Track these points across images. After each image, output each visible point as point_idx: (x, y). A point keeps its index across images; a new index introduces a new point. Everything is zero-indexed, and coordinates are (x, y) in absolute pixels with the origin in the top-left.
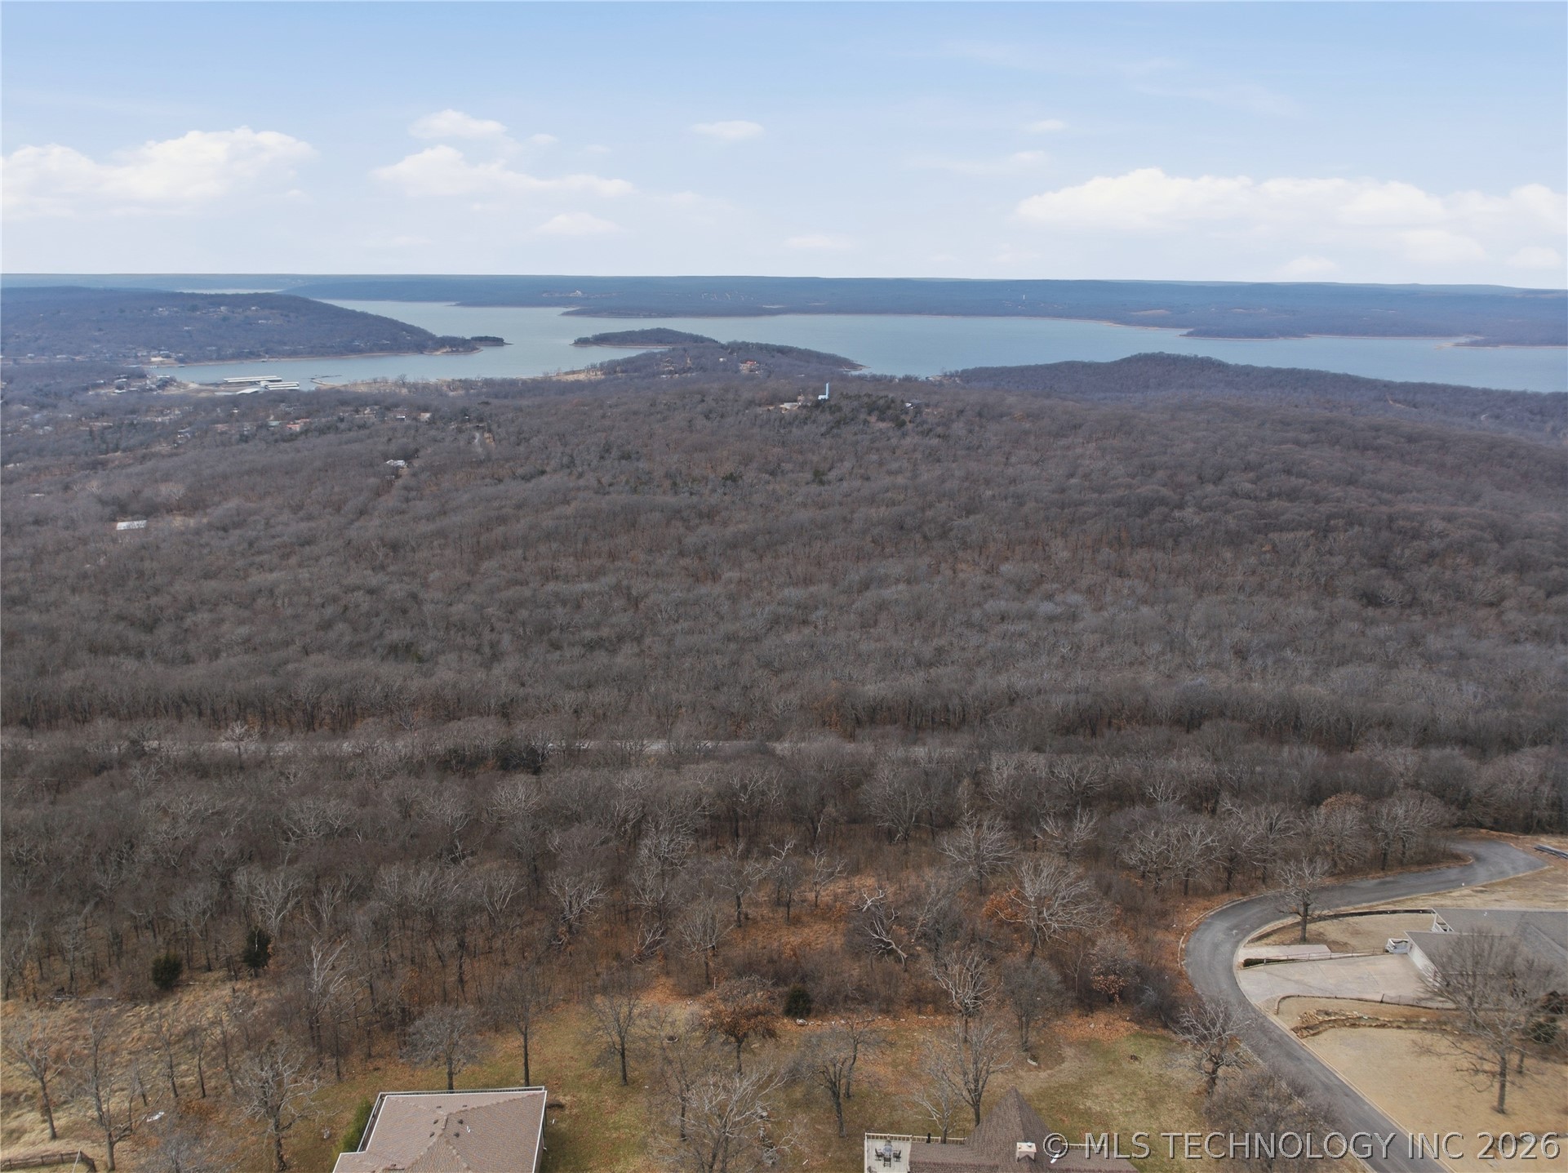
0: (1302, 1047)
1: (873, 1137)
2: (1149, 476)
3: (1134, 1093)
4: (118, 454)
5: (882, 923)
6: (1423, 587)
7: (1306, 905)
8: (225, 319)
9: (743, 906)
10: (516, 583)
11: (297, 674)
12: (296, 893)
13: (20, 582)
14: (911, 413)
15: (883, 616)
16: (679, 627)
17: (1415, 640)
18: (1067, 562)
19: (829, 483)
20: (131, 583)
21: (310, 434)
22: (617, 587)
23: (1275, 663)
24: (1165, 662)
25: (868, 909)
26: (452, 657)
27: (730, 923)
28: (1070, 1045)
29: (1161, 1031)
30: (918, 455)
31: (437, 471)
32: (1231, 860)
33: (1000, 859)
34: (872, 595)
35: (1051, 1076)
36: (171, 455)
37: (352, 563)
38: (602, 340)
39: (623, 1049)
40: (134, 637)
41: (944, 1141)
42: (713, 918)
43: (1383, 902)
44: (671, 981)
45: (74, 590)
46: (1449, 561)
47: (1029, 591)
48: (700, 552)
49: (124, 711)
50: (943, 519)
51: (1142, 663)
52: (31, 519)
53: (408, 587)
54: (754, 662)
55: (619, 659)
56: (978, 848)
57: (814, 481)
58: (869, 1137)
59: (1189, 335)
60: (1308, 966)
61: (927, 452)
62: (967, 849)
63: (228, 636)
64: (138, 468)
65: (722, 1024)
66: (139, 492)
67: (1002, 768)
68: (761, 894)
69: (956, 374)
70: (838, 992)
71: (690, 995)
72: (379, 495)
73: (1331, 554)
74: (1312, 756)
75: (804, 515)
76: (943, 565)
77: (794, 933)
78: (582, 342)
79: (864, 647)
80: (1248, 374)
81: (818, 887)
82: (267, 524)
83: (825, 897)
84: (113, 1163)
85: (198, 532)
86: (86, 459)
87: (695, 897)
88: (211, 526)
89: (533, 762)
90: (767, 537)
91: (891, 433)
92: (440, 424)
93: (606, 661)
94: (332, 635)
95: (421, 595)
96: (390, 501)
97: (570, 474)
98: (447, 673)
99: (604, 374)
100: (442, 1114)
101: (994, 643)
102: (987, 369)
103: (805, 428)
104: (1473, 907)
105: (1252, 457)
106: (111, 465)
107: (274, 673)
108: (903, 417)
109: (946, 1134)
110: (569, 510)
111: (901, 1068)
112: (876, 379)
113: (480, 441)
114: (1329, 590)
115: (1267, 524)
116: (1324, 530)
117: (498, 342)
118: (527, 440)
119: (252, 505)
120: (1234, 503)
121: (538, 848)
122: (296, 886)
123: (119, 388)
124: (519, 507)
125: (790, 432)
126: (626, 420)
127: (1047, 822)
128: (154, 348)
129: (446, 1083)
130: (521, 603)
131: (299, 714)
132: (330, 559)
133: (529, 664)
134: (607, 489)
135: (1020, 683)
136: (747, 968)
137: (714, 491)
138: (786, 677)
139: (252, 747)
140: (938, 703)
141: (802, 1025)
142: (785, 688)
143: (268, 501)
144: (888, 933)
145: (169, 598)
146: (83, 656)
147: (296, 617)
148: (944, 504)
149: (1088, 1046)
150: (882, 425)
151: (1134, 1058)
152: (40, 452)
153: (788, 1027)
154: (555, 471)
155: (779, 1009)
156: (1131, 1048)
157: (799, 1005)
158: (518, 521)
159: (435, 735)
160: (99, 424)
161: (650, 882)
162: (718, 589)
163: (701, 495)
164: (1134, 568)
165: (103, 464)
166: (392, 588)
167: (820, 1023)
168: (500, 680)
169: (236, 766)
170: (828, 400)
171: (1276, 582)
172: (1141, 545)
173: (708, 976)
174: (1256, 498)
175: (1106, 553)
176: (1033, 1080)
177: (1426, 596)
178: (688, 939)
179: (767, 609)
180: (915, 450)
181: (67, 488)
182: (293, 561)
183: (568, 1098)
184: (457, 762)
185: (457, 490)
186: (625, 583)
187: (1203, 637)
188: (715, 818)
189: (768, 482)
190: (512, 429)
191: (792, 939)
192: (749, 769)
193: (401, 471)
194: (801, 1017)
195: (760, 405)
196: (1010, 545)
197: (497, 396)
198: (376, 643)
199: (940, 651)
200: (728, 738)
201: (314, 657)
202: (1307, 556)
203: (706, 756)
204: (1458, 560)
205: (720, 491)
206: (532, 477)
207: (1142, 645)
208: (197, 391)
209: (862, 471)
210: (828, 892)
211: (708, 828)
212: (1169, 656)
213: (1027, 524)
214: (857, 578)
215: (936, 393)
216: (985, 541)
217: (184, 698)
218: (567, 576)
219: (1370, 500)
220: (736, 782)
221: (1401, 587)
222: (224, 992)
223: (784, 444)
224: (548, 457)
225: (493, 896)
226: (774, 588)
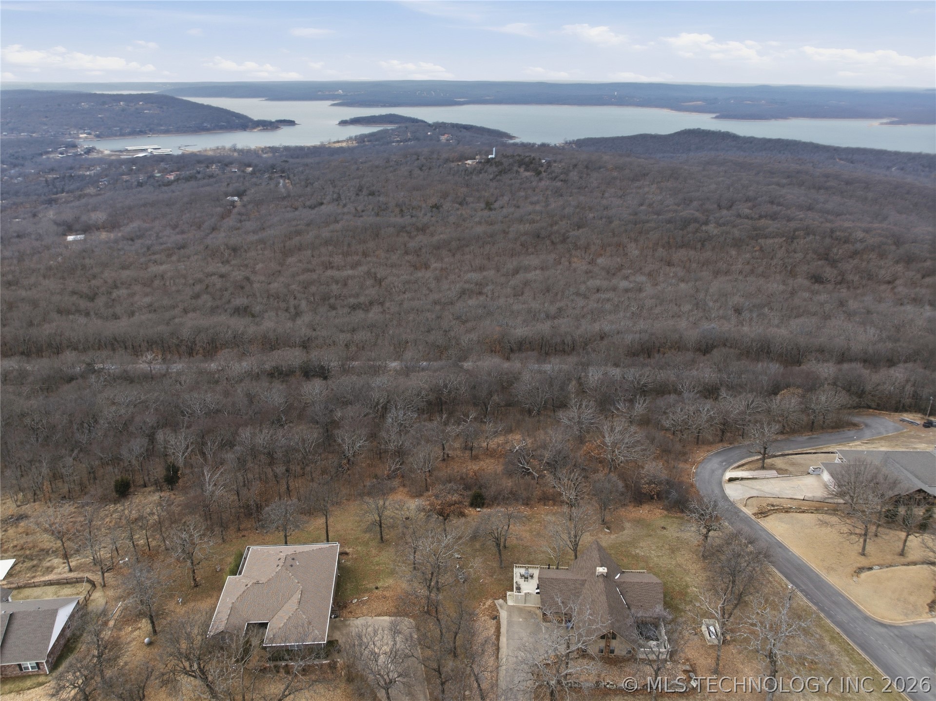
0: (758, 523)
1: (519, 567)
2: (688, 205)
3: (663, 546)
4: (64, 194)
5: (524, 459)
6: (849, 272)
7: (765, 448)
8: (123, 110)
9: (446, 449)
10: (308, 270)
11: (181, 324)
12: (192, 444)
13: (12, 272)
14: (545, 167)
15: (527, 289)
16: (406, 296)
17: (842, 304)
18: (637, 257)
19: (495, 209)
20: (79, 273)
21: (180, 181)
22: (368, 273)
23: (757, 316)
24: (693, 315)
25: (517, 451)
26: (272, 314)
27: (439, 458)
28: (629, 521)
29: (679, 515)
30: (549, 192)
31: (258, 203)
32: (724, 425)
33: (592, 424)
34: (521, 276)
35: (617, 537)
36: (97, 195)
37: (209, 259)
38: (356, 121)
39: (381, 522)
40: (83, 304)
41: (557, 569)
42: (429, 454)
44: (406, 490)
45: (44, 277)
46: (865, 257)
47: (614, 274)
48: (417, 252)
49: (81, 347)
50: (563, 231)
51: (679, 316)
52: (15, 235)
53: (243, 273)
54: (451, 316)
55: (371, 315)
56: (579, 417)
57: (486, 208)
58: (516, 567)
59: (716, 117)
60: (764, 481)
61: (554, 190)
62: (573, 418)
63: (138, 303)
64: (77, 203)
65: (435, 509)
66: (79, 218)
67: (594, 376)
68: (456, 443)
69: (573, 142)
70: (500, 494)
71: (417, 496)
72: (223, 218)
73: (795, 252)
74: (775, 368)
75: (479, 230)
76: (563, 259)
77: (475, 464)
78: (343, 123)
79: (515, 307)
80: (751, 143)
81: (488, 440)
82: (157, 236)
83: (493, 445)
84: (105, 582)
85: (116, 241)
86: (45, 198)
87: (418, 444)
88: (124, 238)
89: (323, 374)
90: (458, 242)
91: (532, 179)
92: (258, 175)
93: (363, 316)
94: (200, 302)
95: (252, 278)
96: (230, 222)
97: (338, 204)
98: (269, 324)
99: (358, 143)
100: (283, 555)
101: (592, 305)
102: (592, 139)
103: (481, 175)
104: (860, 451)
105: (751, 193)
106: (60, 201)
107: (168, 324)
108: (540, 169)
109: (558, 565)
110: (338, 226)
111: (534, 533)
112: (524, 145)
113: (283, 185)
114: (793, 274)
115: (758, 234)
116: (792, 238)
117: (291, 123)
118: (312, 184)
119: (148, 225)
120: (739, 221)
121: (328, 419)
122: (192, 440)
123: (62, 154)
124: (308, 225)
125: (471, 178)
126: (372, 171)
127: (619, 404)
128: (81, 128)
129: (284, 541)
130: (311, 283)
131: (184, 348)
132: (196, 257)
133: (318, 318)
134: (361, 213)
135: (607, 328)
136: (449, 480)
137: (425, 215)
138: (469, 325)
139: (158, 367)
140: (559, 340)
141: (479, 511)
142: (468, 331)
143: (157, 222)
144: (528, 463)
145: (102, 281)
146: (54, 315)
147: (178, 291)
148: (564, 222)
149: (638, 522)
150: (528, 174)
151: (664, 528)
152: (16, 194)
153: (471, 511)
154: (329, 203)
155: (467, 503)
156: (662, 523)
157: (478, 501)
158: (308, 234)
159: (265, 358)
160: (51, 176)
161: (393, 436)
162: (429, 274)
163: (418, 217)
164: (677, 261)
165: (56, 201)
166: (234, 274)
167: (489, 510)
168: (301, 327)
169: (148, 377)
170: (494, 158)
171: (761, 269)
172: (682, 247)
173: (427, 486)
174: (752, 218)
175: (661, 252)
176: (607, 539)
177: (850, 277)
178: (416, 466)
179: (458, 285)
180: (547, 189)
181: (35, 215)
182: (174, 258)
183: (351, 549)
184: (278, 374)
185: (270, 215)
186: (373, 270)
187: (716, 301)
188: (429, 403)
189: (458, 209)
190: (302, 177)
191: (474, 467)
192: (448, 376)
193: (236, 204)
194: (479, 507)
195: (453, 162)
196: (603, 247)
197: (292, 157)
198: (227, 306)
199: (560, 310)
200: (435, 360)
201: (191, 315)
202: (780, 254)
203: (423, 369)
204: (871, 256)
205: (429, 214)
206: (315, 207)
207: (679, 306)
208: (110, 155)
209: (515, 202)
210: (494, 443)
211: (425, 408)
212: (695, 312)
213: (614, 234)
214: (511, 267)
215: (560, 154)
216: (588, 244)
217: (115, 339)
218: (338, 266)
219: (820, 220)
220: (441, 383)
221: (835, 272)
222: (155, 498)
223: (467, 186)
224: (325, 195)
225: (304, 444)
226: (462, 273)
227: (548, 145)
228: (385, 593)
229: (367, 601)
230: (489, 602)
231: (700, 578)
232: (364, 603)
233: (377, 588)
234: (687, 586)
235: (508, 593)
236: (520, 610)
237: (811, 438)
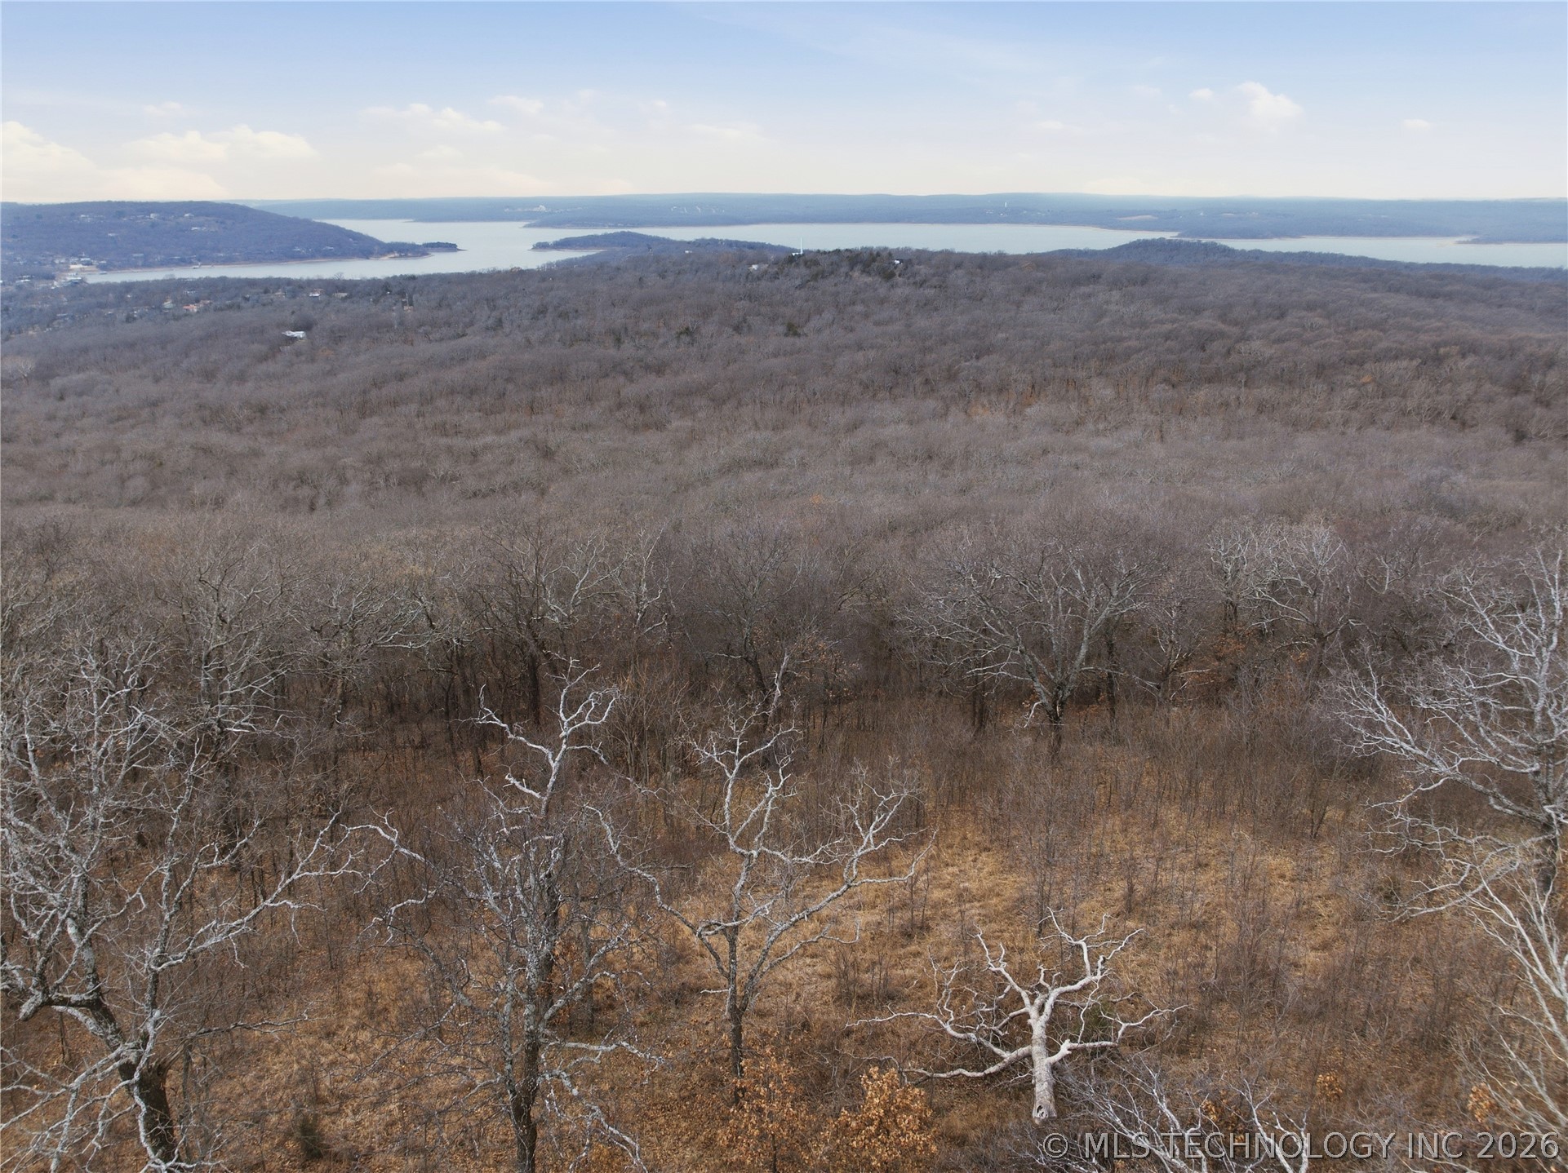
8: (153, 225)
14: (901, 266)
15: (881, 453)
19: (805, 335)
21: (205, 313)
22: (530, 441)
30: (911, 306)
34: (864, 434)
37: (199, 425)
38: (561, 244)
47: (1069, 430)
48: (641, 404)
50: (947, 362)
57: (786, 334)
61: (921, 303)
73: (1452, 383)
75: (774, 364)
76: (952, 408)
78: (542, 246)
90: (729, 385)
91: (877, 286)
92: (355, 299)
96: (272, 366)
97: (495, 335)
103: (777, 282)
108: (891, 269)
110: (483, 364)
113: (397, 312)
115: (1359, 356)
116: (1432, 359)
117: (450, 247)
118: (450, 305)
124: (422, 364)
125: (758, 286)
128: (74, 255)
137: (665, 345)
148: (947, 348)
150: (868, 278)
154: (477, 333)
158: (418, 378)
162: (661, 438)
163: (650, 349)
170: (803, 254)
172: (1203, 381)
175: (1159, 391)
180: (907, 300)
186: (540, 436)
189: (731, 336)
193: (296, 341)
205: (672, 345)
209: (845, 322)
213: (1055, 362)
214: (843, 420)
216: (1004, 383)
218: (469, 431)
223: (750, 298)
224: (471, 322)
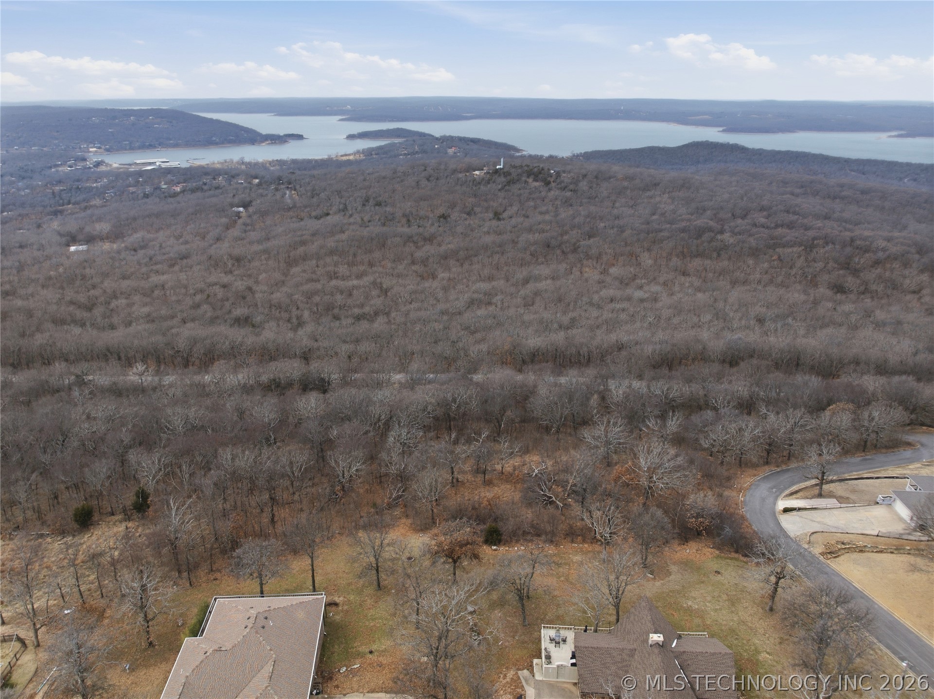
0: (828, 566)
1: (547, 627)
2: (702, 214)
3: (720, 596)
4: (70, 206)
5: (545, 484)
6: (872, 282)
7: (823, 473)
8: (133, 125)
9: (455, 473)
10: (312, 280)
11: (178, 334)
12: (166, 466)
13: (10, 282)
14: (554, 177)
15: (538, 299)
16: (412, 306)
17: (868, 314)
18: (651, 266)
19: (504, 219)
20: (78, 283)
21: (186, 193)
22: (374, 283)
23: (782, 327)
24: (714, 325)
25: (536, 475)
26: (272, 324)
27: (447, 484)
28: (674, 564)
29: (734, 555)
30: (558, 202)
31: (263, 214)
32: (770, 445)
33: (620, 444)
34: (531, 286)
35: (663, 585)
36: (102, 206)
37: (213, 270)
38: (363, 135)
39: (377, 567)
40: (79, 314)
41: (596, 631)
42: (436, 481)
43: (865, 471)
44: (410, 521)
45: (43, 287)
46: (888, 266)
47: (627, 284)
48: (424, 262)
49: (72, 357)
50: (574, 240)
51: (699, 327)
52: (17, 245)
53: (245, 283)
54: (459, 327)
55: (376, 325)
56: (606, 436)
57: (494, 218)
58: (544, 627)
59: (723, 131)
60: (826, 512)
61: (563, 201)
62: (599, 437)
63: (136, 313)
64: (82, 214)
65: (444, 551)
66: (83, 228)
67: (618, 389)
68: (467, 465)
69: (581, 155)
70: (519, 528)
71: (422, 530)
72: (228, 229)
73: (815, 261)
74: (815, 381)
75: (488, 239)
76: (574, 269)
77: (489, 491)
78: (351, 137)
79: (526, 318)
80: (760, 154)
81: (504, 462)
82: (161, 246)
83: (508, 468)
84: (38, 642)
85: (119, 252)
86: (51, 209)
87: (424, 468)
88: (127, 248)
89: (323, 386)
90: (466, 252)
91: (541, 189)
92: (264, 186)
93: (367, 326)
94: (200, 312)
95: (254, 288)
96: (235, 232)
97: (345, 215)
98: (270, 334)
99: (365, 156)
100: (253, 612)
101: (606, 315)
102: (599, 151)
103: (489, 186)
104: (925, 475)
105: (765, 203)
106: (65, 213)
107: (164, 334)
108: (549, 179)
109: (597, 626)
110: (344, 237)
111: (562, 579)
112: (530, 156)
113: (289, 196)
114: (813, 283)
115: (775, 244)
116: (810, 247)
117: (300, 137)
118: (318, 195)
119: (152, 236)
120: (754, 230)
121: (323, 437)
122: (166, 462)
123: (71, 167)
124: (313, 235)
125: (479, 188)
126: (378, 182)
127: (650, 421)
128: (91, 143)
129: (258, 589)
130: (316, 293)
131: (179, 359)
132: (198, 267)
133: (321, 328)
134: (367, 223)
135: (625, 338)
136: (458, 514)
137: (433, 224)
138: (478, 336)
139: (149, 379)
140: (574, 350)
141: (495, 550)
142: (478, 342)
143: (161, 233)
144: (549, 490)
145: (101, 291)
146: (49, 325)
147: (179, 301)
148: (574, 232)
149: (686, 565)
150: (537, 184)
151: (718, 572)
152: (23, 205)
153: (487, 551)
154: (335, 213)
155: (481, 540)
156: (714, 565)
157: (494, 537)
158: (313, 244)
159: (261, 370)
160: (57, 188)
161: (395, 458)
162: (436, 284)
163: (425, 227)
164: (693, 270)
165: (61, 212)
166: (236, 284)
167: (507, 548)
168: (303, 338)
169: (140, 390)
170: (503, 169)
171: (780, 279)
172: (697, 256)
173: (433, 519)
174: (768, 228)
175: (675, 261)
176: (652, 587)
177: (874, 287)
178: (420, 494)
179: (466, 295)
180: (556, 199)
181: (39, 226)
182: (177, 268)
183: (341, 599)
184: (277, 387)
185: (276, 225)
186: (379, 280)
187: (736, 311)
188: (436, 419)
189: (466, 219)
190: (308, 188)
191: (487, 494)
192: (457, 389)
193: (241, 215)
194: (494, 545)
195: (461, 172)
196: (616, 257)
197: (299, 169)
198: (227, 316)
199: (573, 320)
200: (443, 372)
201: (189, 325)
202: (800, 263)
203: (430, 382)
204: (894, 265)
205: (436, 225)
206: (321, 217)
207: (699, 316)
208: (118, 168)
209: (524, 212)
210: (510, 465)
211: (432, 425)
212: (716, 322)
213: (626, 243)
214: (521, 277)
215: (569, 164)
216: (600, 254)
217: (108, 350)
218: (343, 276)
219: (839, 229)
220: (449, 397)
221: (858, 281)
222: (120, 529)
223: (475, 196)
224: (331, 205)
225: (292, 467)
226: (470, 283)
227: (556, 157)
228: (381, 659)
229: (359, 669)
230: (511, 674)
231: (772, 640)
232: (354, 673)
233: (371, 652)
234: (757, 652)
235: (535, 661)
236: (551, 686)
237: (866, 460)
